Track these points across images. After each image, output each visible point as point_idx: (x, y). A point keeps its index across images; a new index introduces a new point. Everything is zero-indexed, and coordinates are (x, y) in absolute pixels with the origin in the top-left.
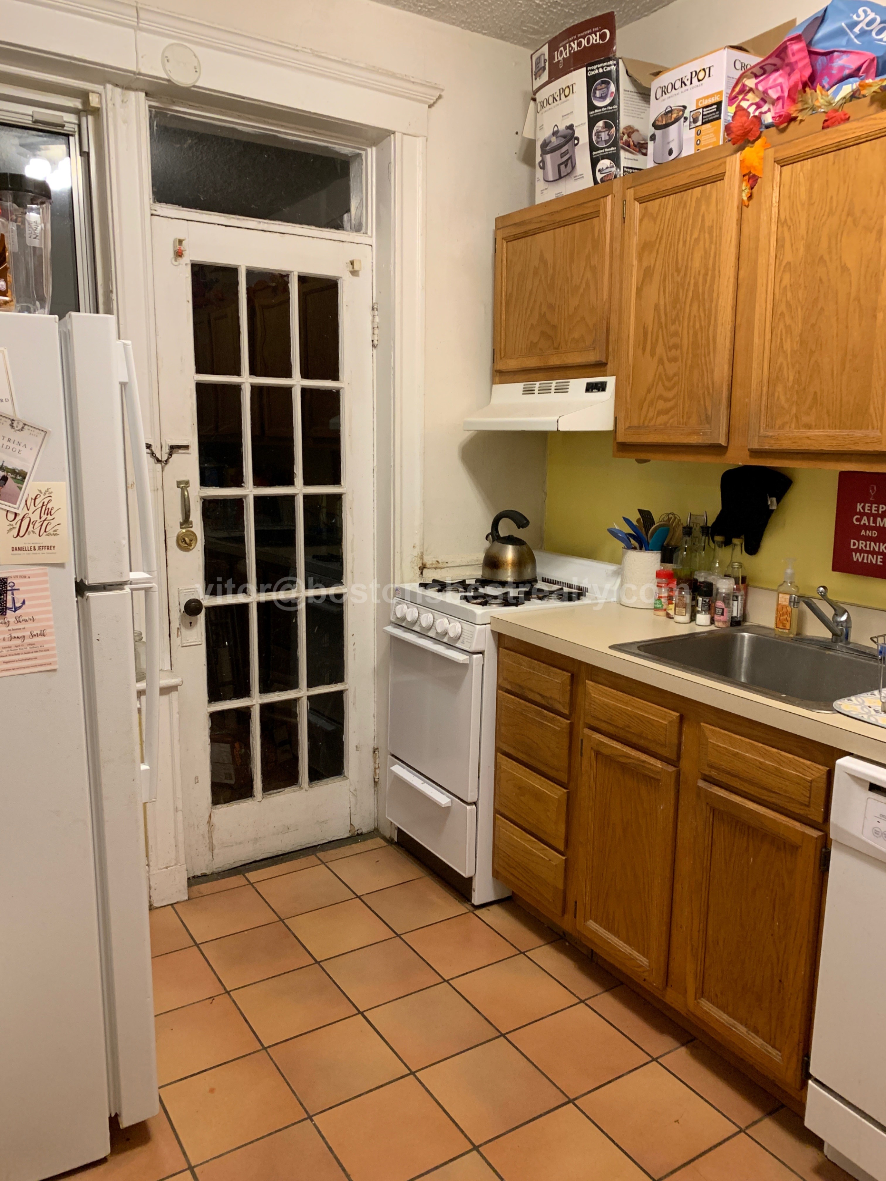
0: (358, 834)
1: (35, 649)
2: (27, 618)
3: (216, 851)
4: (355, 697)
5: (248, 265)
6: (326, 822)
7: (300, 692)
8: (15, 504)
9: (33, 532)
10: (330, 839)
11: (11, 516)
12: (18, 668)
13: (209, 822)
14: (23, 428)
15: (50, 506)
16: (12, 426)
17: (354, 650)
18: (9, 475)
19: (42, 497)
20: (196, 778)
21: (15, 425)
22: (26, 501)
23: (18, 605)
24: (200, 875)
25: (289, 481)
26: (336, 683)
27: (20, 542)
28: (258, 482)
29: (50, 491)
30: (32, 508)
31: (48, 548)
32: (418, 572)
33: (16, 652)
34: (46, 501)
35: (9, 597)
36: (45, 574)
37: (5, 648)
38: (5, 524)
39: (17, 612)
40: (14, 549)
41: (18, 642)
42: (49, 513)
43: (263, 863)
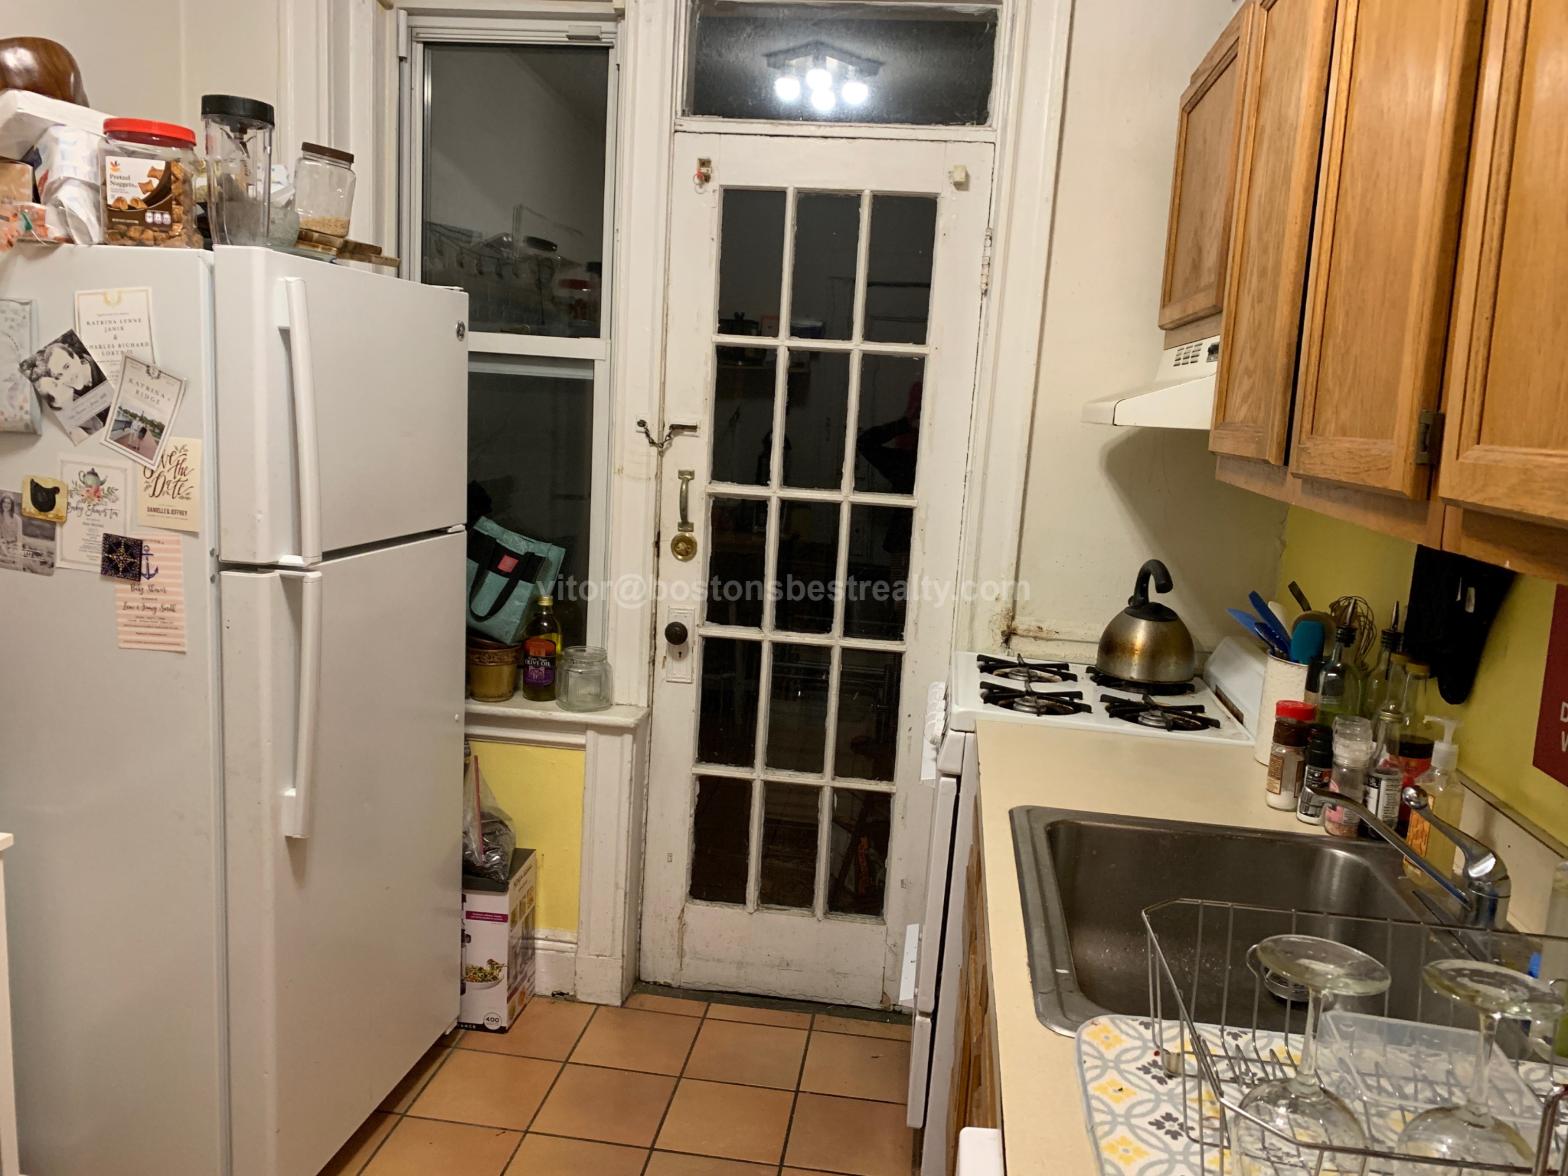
0: (894, 1011)
1: (164, 625)
2: (159, 588)
3: (686, 960)
4: (905, 807)
5: (798, 186)
6: (845, 975)
7: (822, 778)
8: (151, 459)
9: (168, 493)
10: (848, 1002)
11: (148, 473)
12: (145, 643)
13: (680, 918)
14: (159, 375)
15: (184, 466)
16: (148, 372)
17: (910, 738)
18: (149, 428)
19: (178, 454)
20: (670, 855)
21: (151, 371)
22: (162, 457)
23: (152, 572)
24: (662, 982)
25: (835, 484)
26: (881, 779)
27: (155, 503)
28: (788, 481)
29: (186, 448)
30: (168, 466)
31: (182, 513)
32: (1000, 639)
33: (147, 624)
34: (181, 459)
35: (144, 562)
36: (178, 542)
37: (137, 617)
38: (142, 481)
39: (151, 580)
40: (150, 510)
41: (149, 613)
42: (183, 474)
43: (749, 999)
